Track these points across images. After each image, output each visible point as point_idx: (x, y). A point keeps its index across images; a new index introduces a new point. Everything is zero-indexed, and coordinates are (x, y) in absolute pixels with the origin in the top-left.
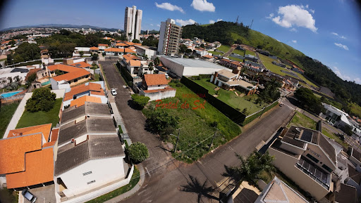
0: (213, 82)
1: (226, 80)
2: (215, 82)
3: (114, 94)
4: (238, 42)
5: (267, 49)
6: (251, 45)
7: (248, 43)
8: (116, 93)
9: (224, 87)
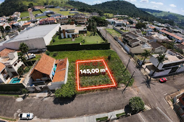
0: (65, 38)
1: (73, 31)
2: (67, 37)
3: (30, 117)
4: (31, 6)
5: (50, 4)
6: (39, 5)
7: (36, 4)
8: (31, 115)
9: (74, 36)
